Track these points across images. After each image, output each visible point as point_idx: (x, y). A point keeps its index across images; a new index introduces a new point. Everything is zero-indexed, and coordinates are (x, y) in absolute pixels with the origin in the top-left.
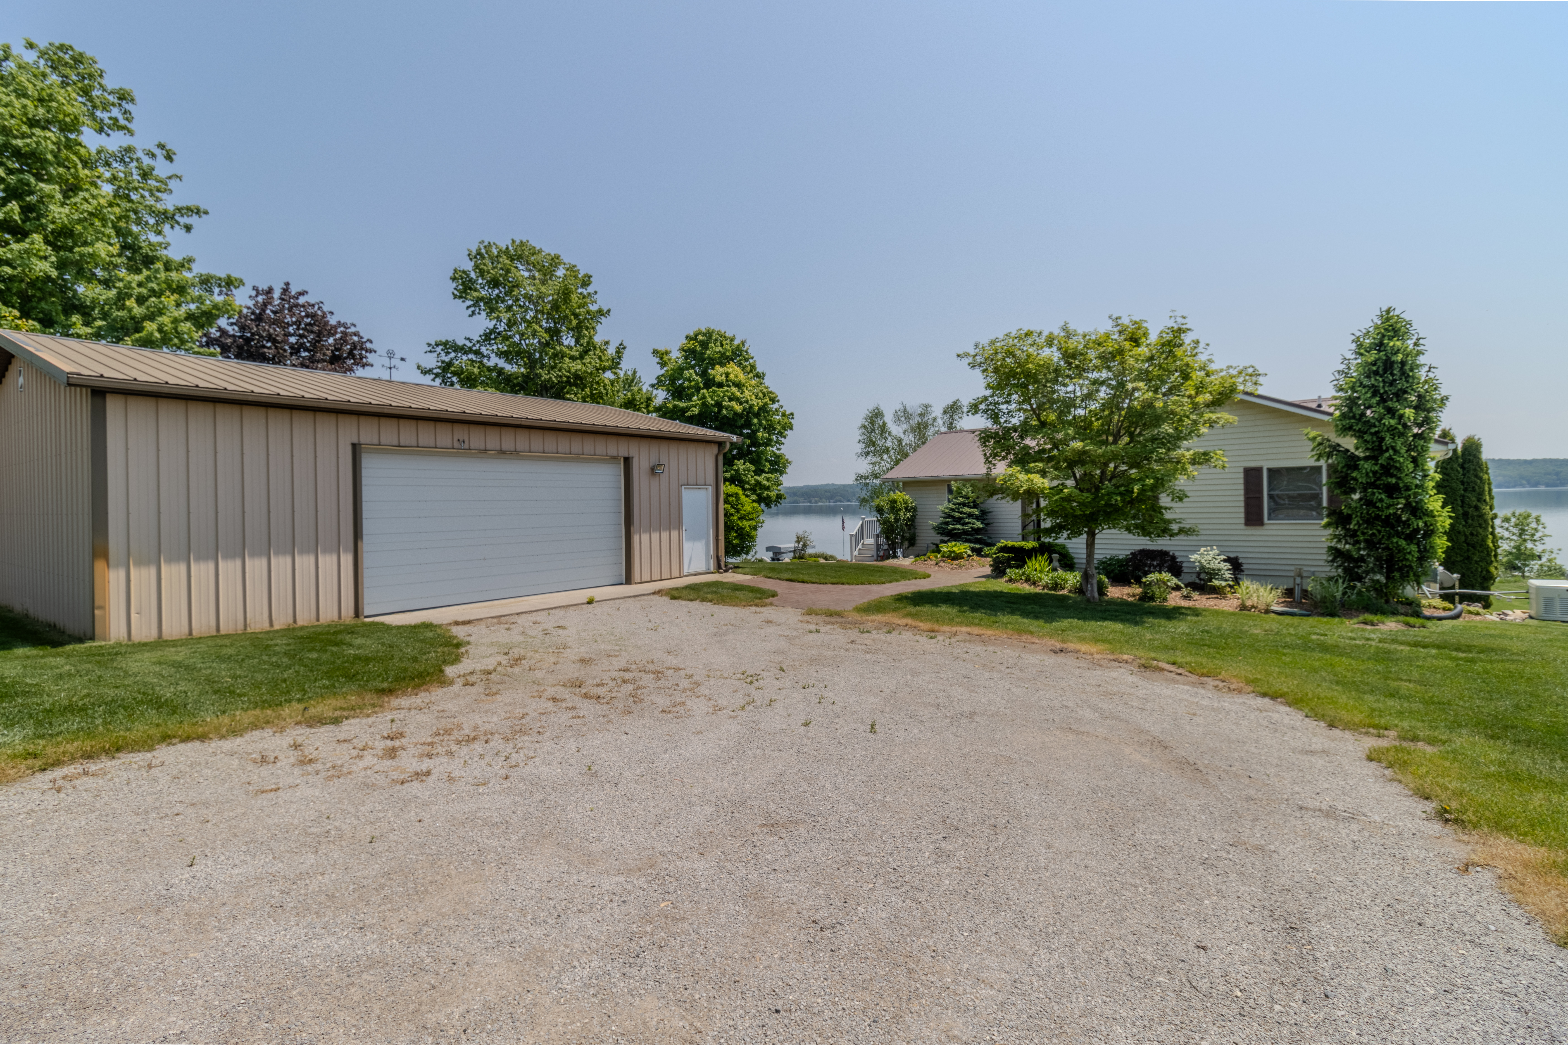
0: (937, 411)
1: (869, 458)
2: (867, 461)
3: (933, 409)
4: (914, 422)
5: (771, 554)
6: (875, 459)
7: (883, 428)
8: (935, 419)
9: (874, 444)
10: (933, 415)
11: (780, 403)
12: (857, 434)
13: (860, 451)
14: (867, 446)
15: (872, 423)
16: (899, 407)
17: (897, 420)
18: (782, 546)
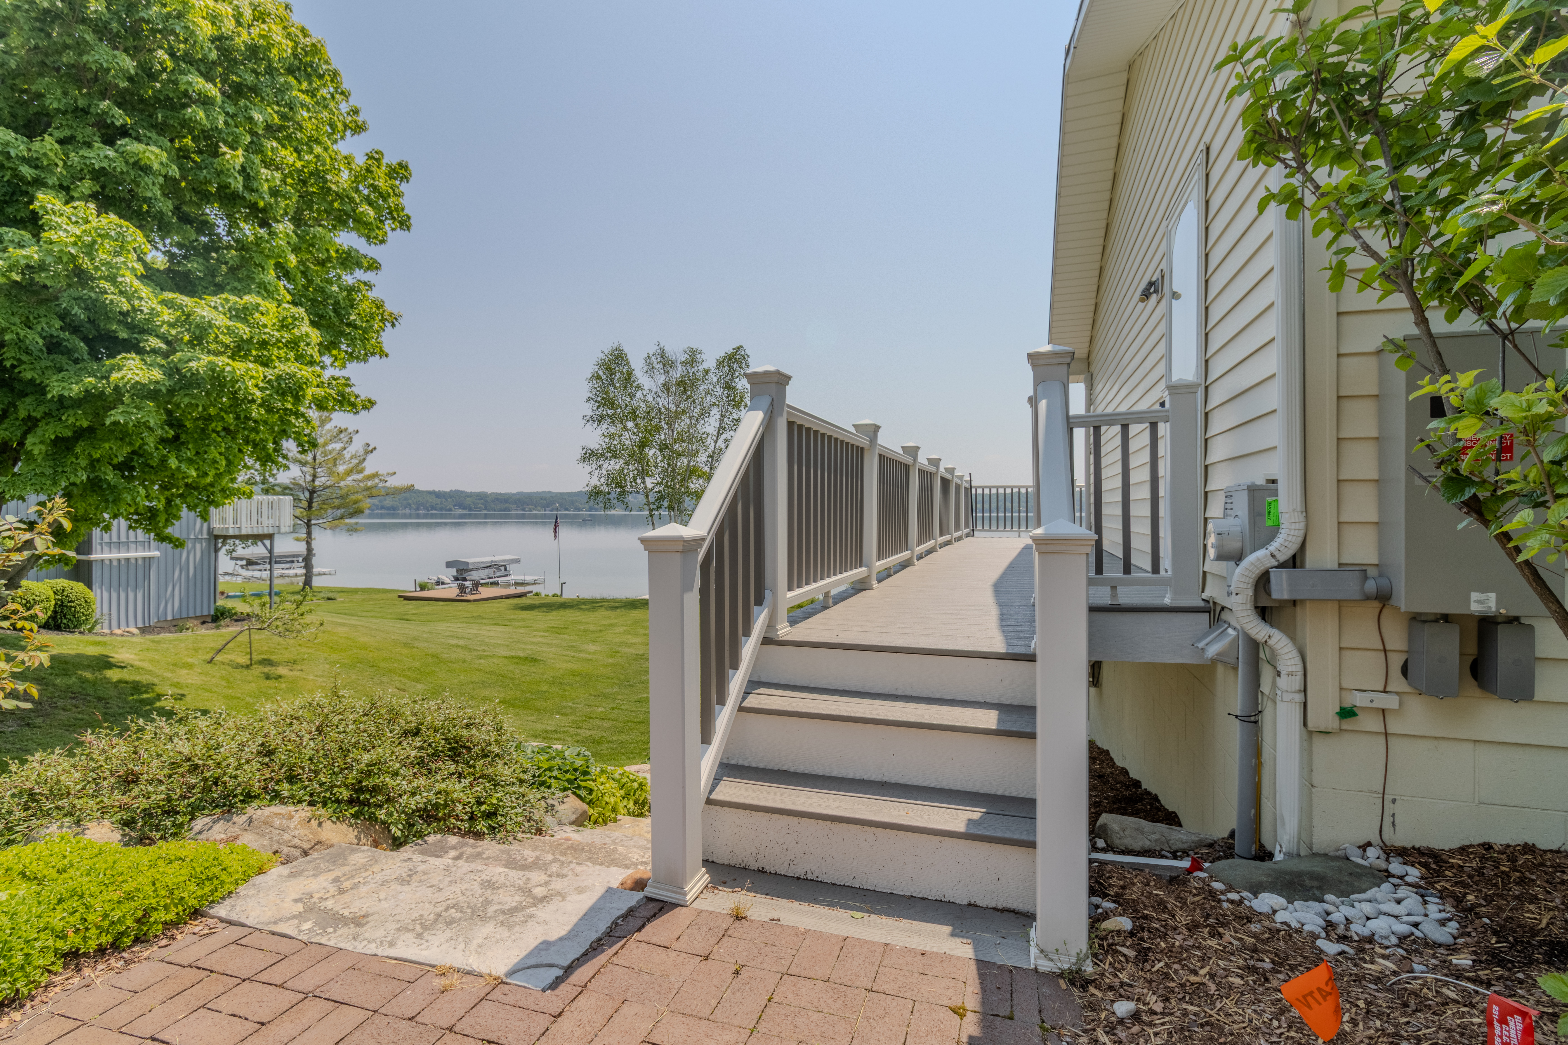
0: (709, 361)
1: (605, 426)
2: (599, 432)
3: (703, 356)
4: (677, 373)
5: (453, 572)
6: (612, 429)
7: (628, 377)
8: (707, 372)
9: (611, 404)
10: (705, 366)
11: (353, 101)
12: (584, 389)
13: (590, 413)
14: (601, 404)
15: (609, 370)
16: (653, 349)
17: (650, 369)
18: (469, 560)
